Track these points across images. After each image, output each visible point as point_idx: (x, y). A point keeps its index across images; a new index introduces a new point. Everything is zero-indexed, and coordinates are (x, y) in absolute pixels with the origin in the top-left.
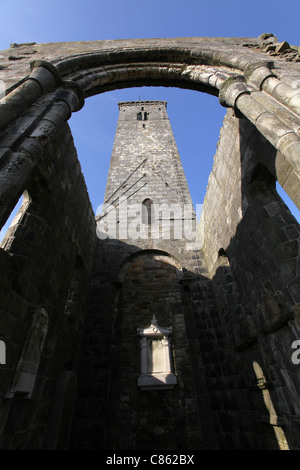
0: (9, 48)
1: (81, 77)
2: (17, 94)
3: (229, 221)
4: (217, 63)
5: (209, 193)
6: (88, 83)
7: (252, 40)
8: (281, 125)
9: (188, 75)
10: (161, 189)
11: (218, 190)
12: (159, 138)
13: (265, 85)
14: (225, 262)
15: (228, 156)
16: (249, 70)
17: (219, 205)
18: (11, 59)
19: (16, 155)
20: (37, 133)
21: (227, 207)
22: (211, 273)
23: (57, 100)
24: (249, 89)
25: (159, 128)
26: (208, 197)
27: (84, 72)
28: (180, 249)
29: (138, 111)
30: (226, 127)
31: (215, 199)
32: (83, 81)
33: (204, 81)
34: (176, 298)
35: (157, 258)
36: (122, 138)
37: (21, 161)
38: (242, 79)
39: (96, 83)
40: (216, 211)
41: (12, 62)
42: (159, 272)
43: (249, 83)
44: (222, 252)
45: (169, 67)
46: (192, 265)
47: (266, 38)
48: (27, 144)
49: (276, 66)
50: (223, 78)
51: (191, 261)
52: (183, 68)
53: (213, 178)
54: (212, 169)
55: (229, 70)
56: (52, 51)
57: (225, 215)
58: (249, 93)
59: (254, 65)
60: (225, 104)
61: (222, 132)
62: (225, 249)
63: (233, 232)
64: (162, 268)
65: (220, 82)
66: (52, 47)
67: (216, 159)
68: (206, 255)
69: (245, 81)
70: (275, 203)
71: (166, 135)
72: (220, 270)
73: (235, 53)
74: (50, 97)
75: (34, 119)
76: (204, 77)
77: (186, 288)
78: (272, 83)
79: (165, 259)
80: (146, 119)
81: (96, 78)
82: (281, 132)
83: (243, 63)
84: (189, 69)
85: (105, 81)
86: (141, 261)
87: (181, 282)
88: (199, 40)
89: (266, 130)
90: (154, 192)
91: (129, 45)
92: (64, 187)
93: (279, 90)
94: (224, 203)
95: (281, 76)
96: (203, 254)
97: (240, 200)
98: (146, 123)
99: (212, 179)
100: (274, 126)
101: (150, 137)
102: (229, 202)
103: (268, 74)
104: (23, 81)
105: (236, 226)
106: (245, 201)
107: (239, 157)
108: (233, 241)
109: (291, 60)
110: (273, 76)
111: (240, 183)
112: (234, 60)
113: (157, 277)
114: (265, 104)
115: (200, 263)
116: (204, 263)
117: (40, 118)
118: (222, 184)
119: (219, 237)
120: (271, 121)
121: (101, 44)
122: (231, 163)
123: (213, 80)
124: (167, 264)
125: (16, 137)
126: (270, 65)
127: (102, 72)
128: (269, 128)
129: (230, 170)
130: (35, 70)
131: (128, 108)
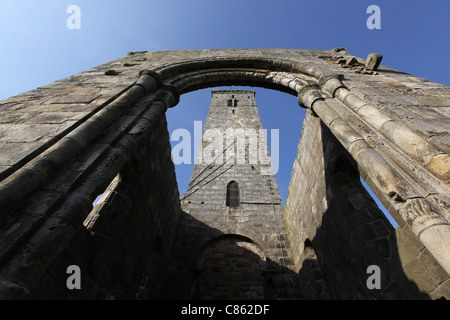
0: (126, 55)
1: (180, 79)
2: (125, 97)
3: (314, 210)
4: (296, 71)
5: (294, 178)
6: (184, 84)
7: (327, 52)
8: (352, 132)
9: (271, 79)
10: (247, 172)
11: (303, 176)
12: (247, 123)
13: (336, 94)
14: (311, 254)
15: (311, 146)
16: (323, 80)
17: (304, 192)
18: (126, 65)
19: (115, 150)
20: (135, 130)
21: (311, 196)
22: (297, 266)
23: (156, 100)
24: (324, 96)
25: (247, 114)
26: (293, 182)
27: (182, 76)
28: (264, 236)
29: (229, 98)
30: (308, 119)
31: (300, 186)
32: (180, 83)
33: (285, 84)
34: (258, 294)
35: (240, 244)
36: (213, 122)
37: (117, 156)
38: (317, 86)
39: (192, 84)
40: (301, 199)
41: (126, 68)
42: (240, 260)
43: (323, 90)
44: (308, 243)
45: (254, 72)
46: (276, 255)
47: (339, 51)
48: (124, 141)
49: (346, 77)
50: (301, 84)
51: (276, 250)
52: (267, 74)
53: (298, 164)
54: (296, 157)
55: (307, 78)
56: (159, 59)
57: (310, 202)
58: (323, 99)
59: (327, 77)
60: (303, 105)
61: (305, 123)
62: (311, 239)
63: (318, 222)
64: (244, 256)
65: (298, 87)
66: (160, 55)
67: (300, 147)
68: (292, 244)
69: (320, 89)
70: (359, 195)
71: (253, 120)
72: (307, 263)
73: (311, 64)
74: (151, 98)
75: (134, 117)
76: (285, 81)
77: (270, 282)
78: (343, 93)
79: (248, 246)
80: (236, 105)
81: (191, 81)
82: (352, 138)
83: (317, 73)
84: (271, 74)
85: (199, 82)
86: (222, 245)
87: (264, 274)
88: (281, 51)
89: (339, 135)
90: (240, 175)
91: (222, 55)
92: (153, 167)
93: (349, 100)
94: (309, 190)
95: (350, 87)
96: (288, 243)
97: (324, 189)
98: (236, 109)
99: (296, 165)
100: (346, 132)
101: (239, 122)
102: (314, 190)
103: (339, 85)
104: (132, 86)
105: (321, 216)
106: (330, 191)
107: (321, 148)
108: (319, 231)
109: (359, 72)
110: (343, 87)
111: (324, 172)
112: (310, 70)
113: (238, 266)
114: (338, 111)
115: (285, 253)
116: (289, 254)
117: (140, 116)
118: (306, 172)
119: (304, 225)
120: (342, 127)
121: (199, 53)
122: (314, 152)
123: (292, 85)
124: (250, 252)
125: (117, 133)
126: (341, 78)
127: (197, 75)
128: (342, 134)
129: (314, 159)
130: (142, 77)
131: (220, 96)
